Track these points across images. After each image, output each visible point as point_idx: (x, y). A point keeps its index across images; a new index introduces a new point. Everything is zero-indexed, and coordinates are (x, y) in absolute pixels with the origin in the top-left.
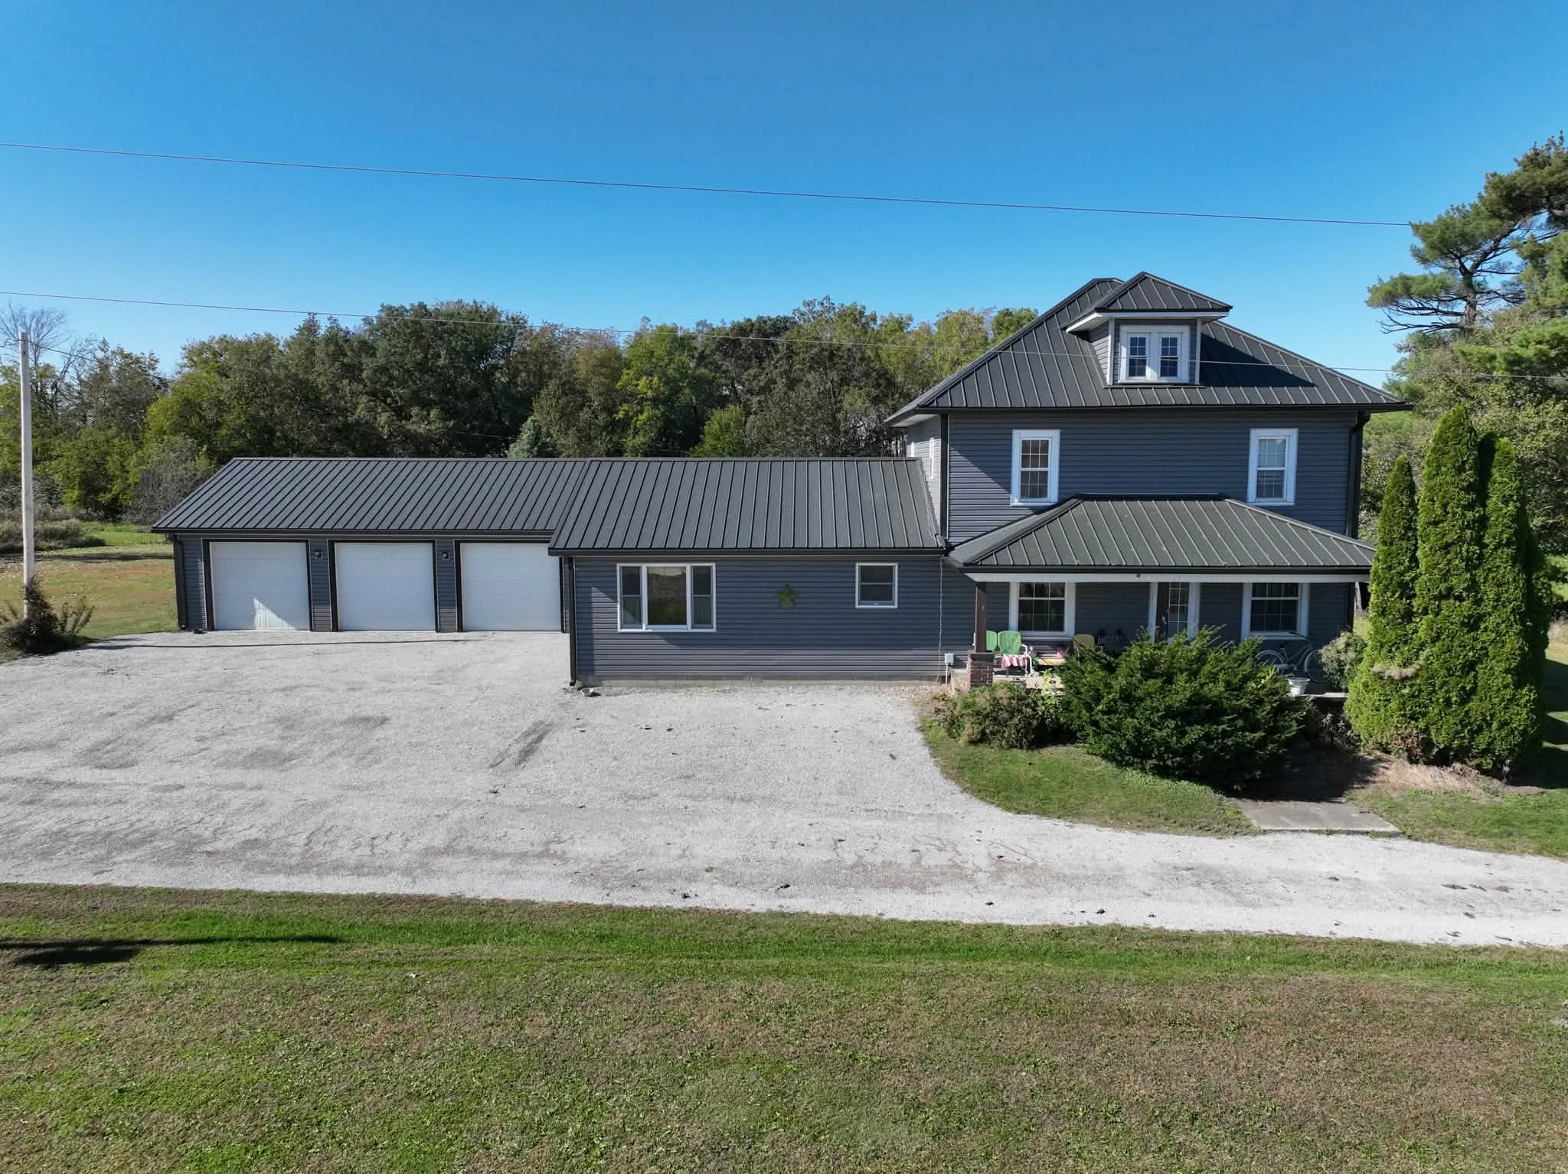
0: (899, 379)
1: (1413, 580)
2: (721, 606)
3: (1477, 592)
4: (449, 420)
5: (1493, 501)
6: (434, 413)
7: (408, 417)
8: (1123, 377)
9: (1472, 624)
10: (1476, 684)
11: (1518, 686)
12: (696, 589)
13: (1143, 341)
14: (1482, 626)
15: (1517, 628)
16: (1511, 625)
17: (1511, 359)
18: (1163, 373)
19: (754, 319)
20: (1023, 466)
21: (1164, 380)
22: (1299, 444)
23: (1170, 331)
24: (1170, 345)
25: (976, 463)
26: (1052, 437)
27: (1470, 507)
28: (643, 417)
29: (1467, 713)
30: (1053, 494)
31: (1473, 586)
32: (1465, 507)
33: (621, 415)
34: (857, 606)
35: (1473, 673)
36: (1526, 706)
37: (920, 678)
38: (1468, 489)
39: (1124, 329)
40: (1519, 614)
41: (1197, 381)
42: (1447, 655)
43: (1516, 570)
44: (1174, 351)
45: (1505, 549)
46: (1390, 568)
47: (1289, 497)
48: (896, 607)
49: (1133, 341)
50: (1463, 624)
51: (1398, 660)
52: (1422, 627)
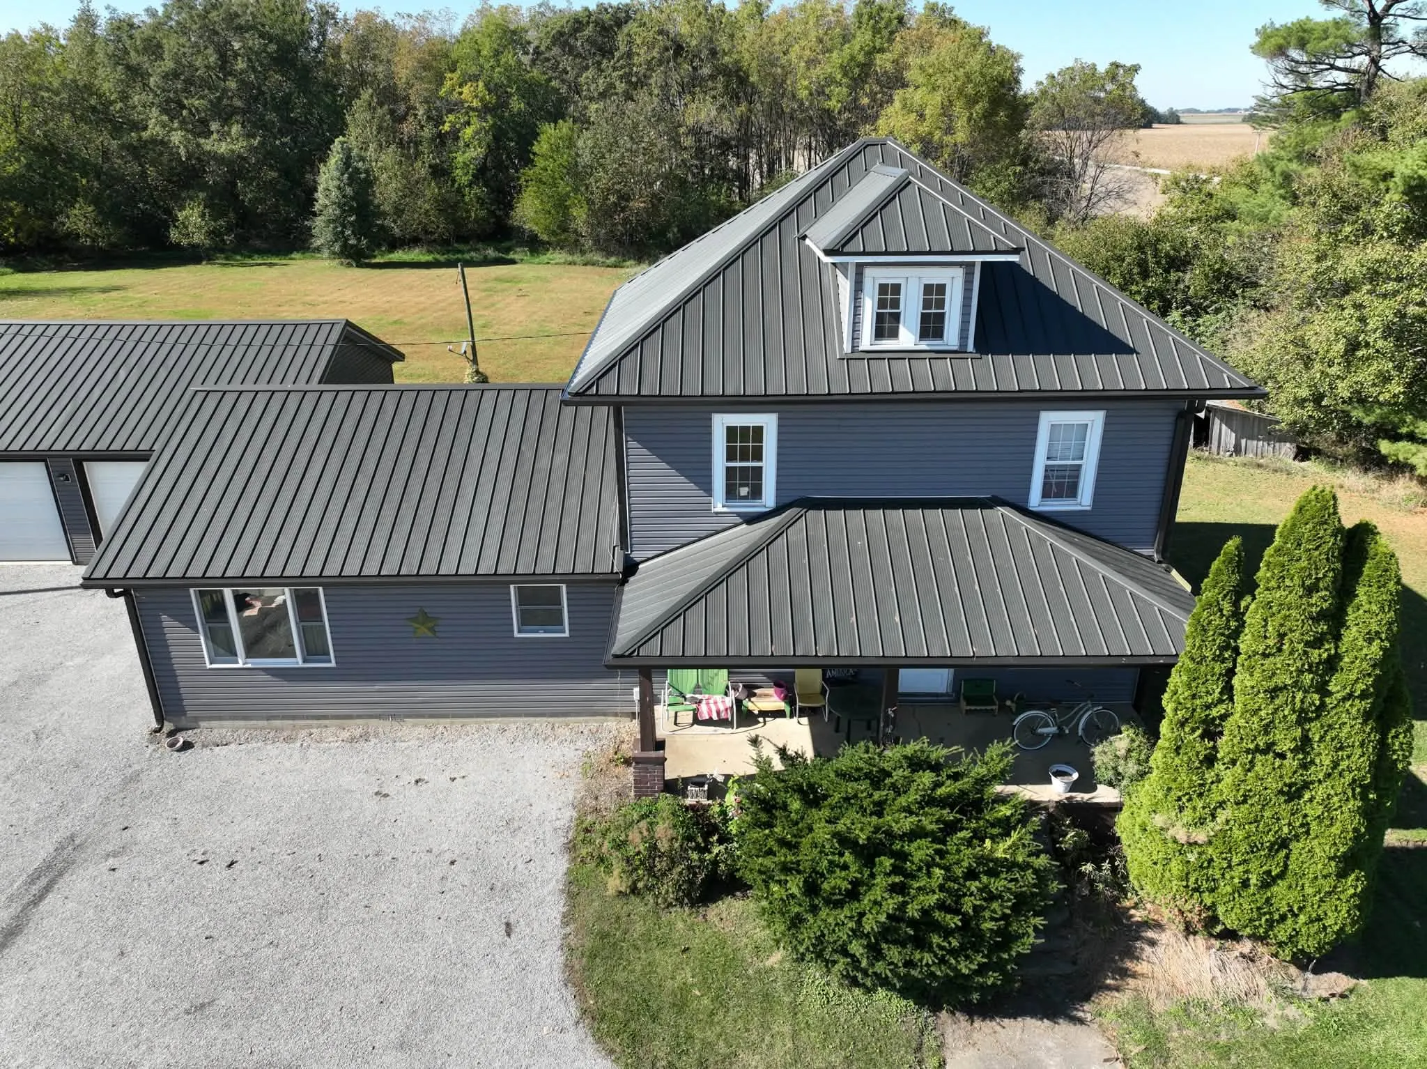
0: (754, 78)
1: (1224, 717)
2: (336, 636)
3: (1306, 754)
4: (254, 137)
5: (1351, 634)
6: (235, 129)
7: (208, 134)
8: (867, 340)
9: (1293, 793)
10: (1286, 866)
11: (1342, 875)
12: (301, 618)
13: (896, 288)
14: (1307, 796)
15: (1354, 804)
16: (1347, 800)
17: (1413, 183)
18: (924, 334)
19: (593, 7)
20: (729, 459)
21: (923, 346)
22: (1105, 431)
23: (935, 276)
24: (934, 294)
25: (663, 458)
26: (768, 422)
27: (1317, 643)
28: (469, 132)
29: (1268, 900)
30: (769, 498)
31: (1304, 744)
32: (1308, 644)
33: (447, 127)
34: (516, 635)
35: (1285, 851)
36: (1348, 901)
37: (605, 714)
38: (1321, 616)
39: (868, 272)
40: (1361, 786)
41: (971, 347)
42: (1253, 827)
43: (1368, 730)
44: (941, 304)
45: (1357, 702)
46: (1194, 697)
47: (1085, 498)
48: (567, 634)
49: (883, 288)
50: (1281, 792)
51: (1188, 815)
52: (1228, 779)
